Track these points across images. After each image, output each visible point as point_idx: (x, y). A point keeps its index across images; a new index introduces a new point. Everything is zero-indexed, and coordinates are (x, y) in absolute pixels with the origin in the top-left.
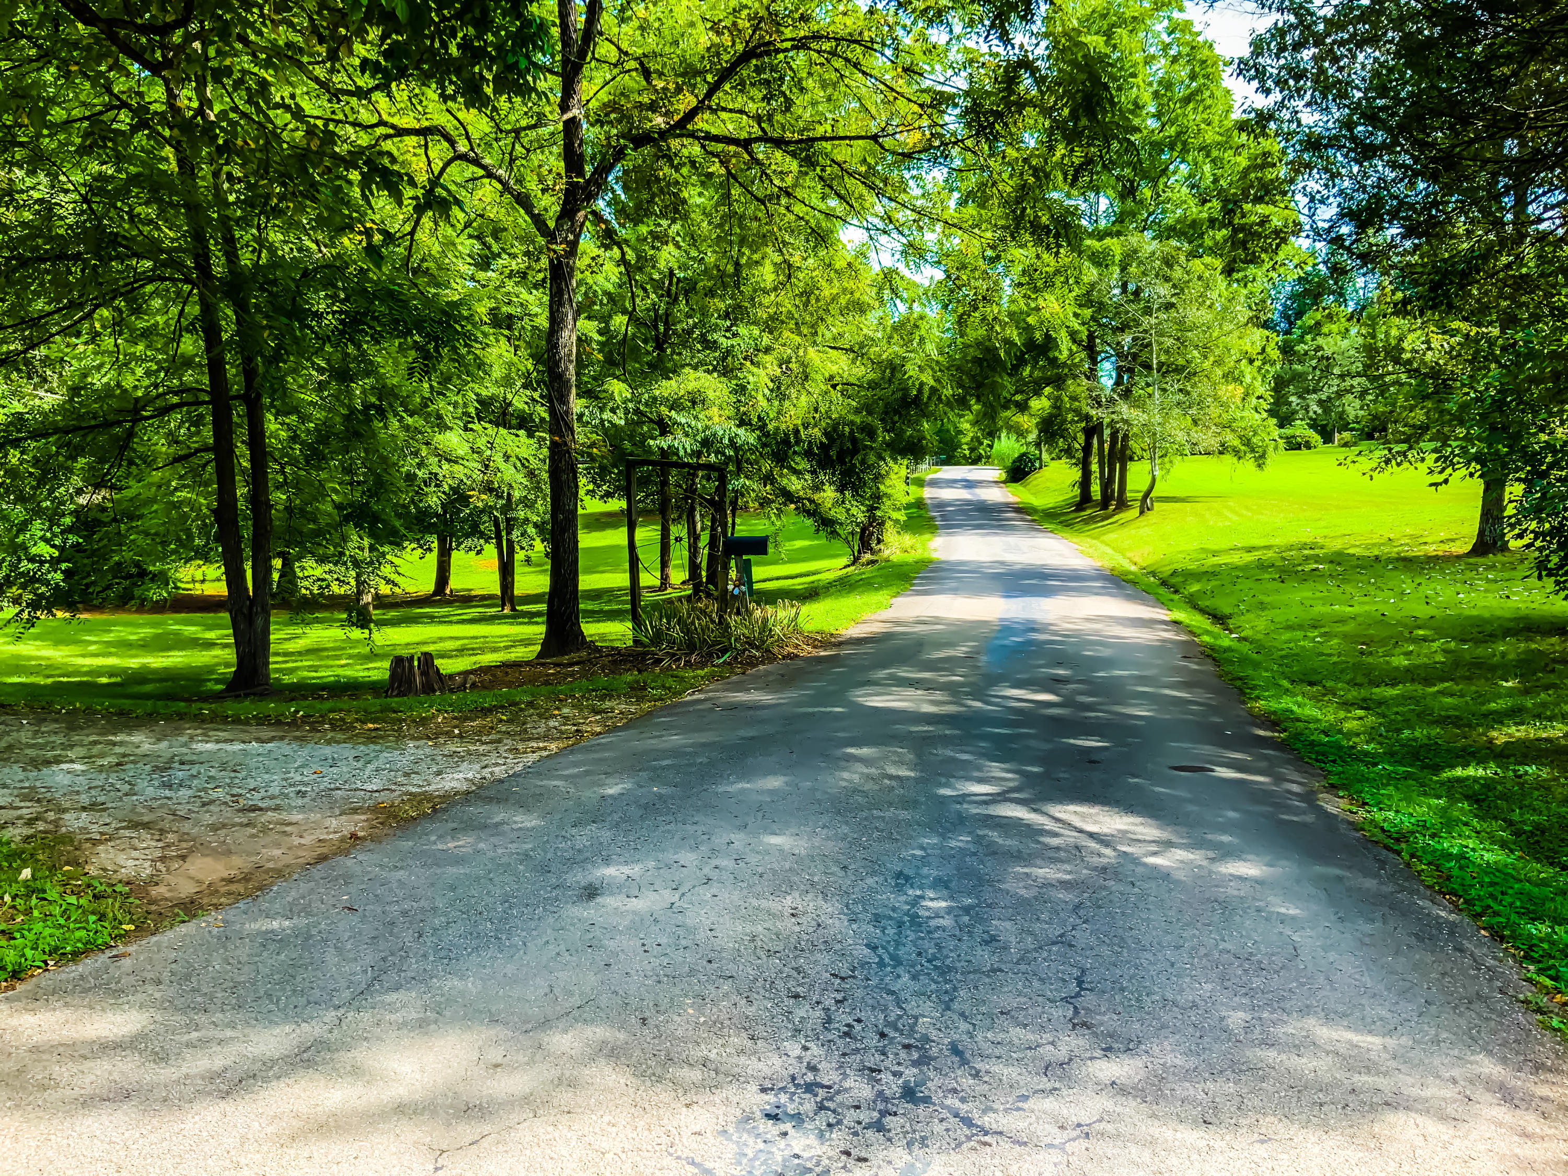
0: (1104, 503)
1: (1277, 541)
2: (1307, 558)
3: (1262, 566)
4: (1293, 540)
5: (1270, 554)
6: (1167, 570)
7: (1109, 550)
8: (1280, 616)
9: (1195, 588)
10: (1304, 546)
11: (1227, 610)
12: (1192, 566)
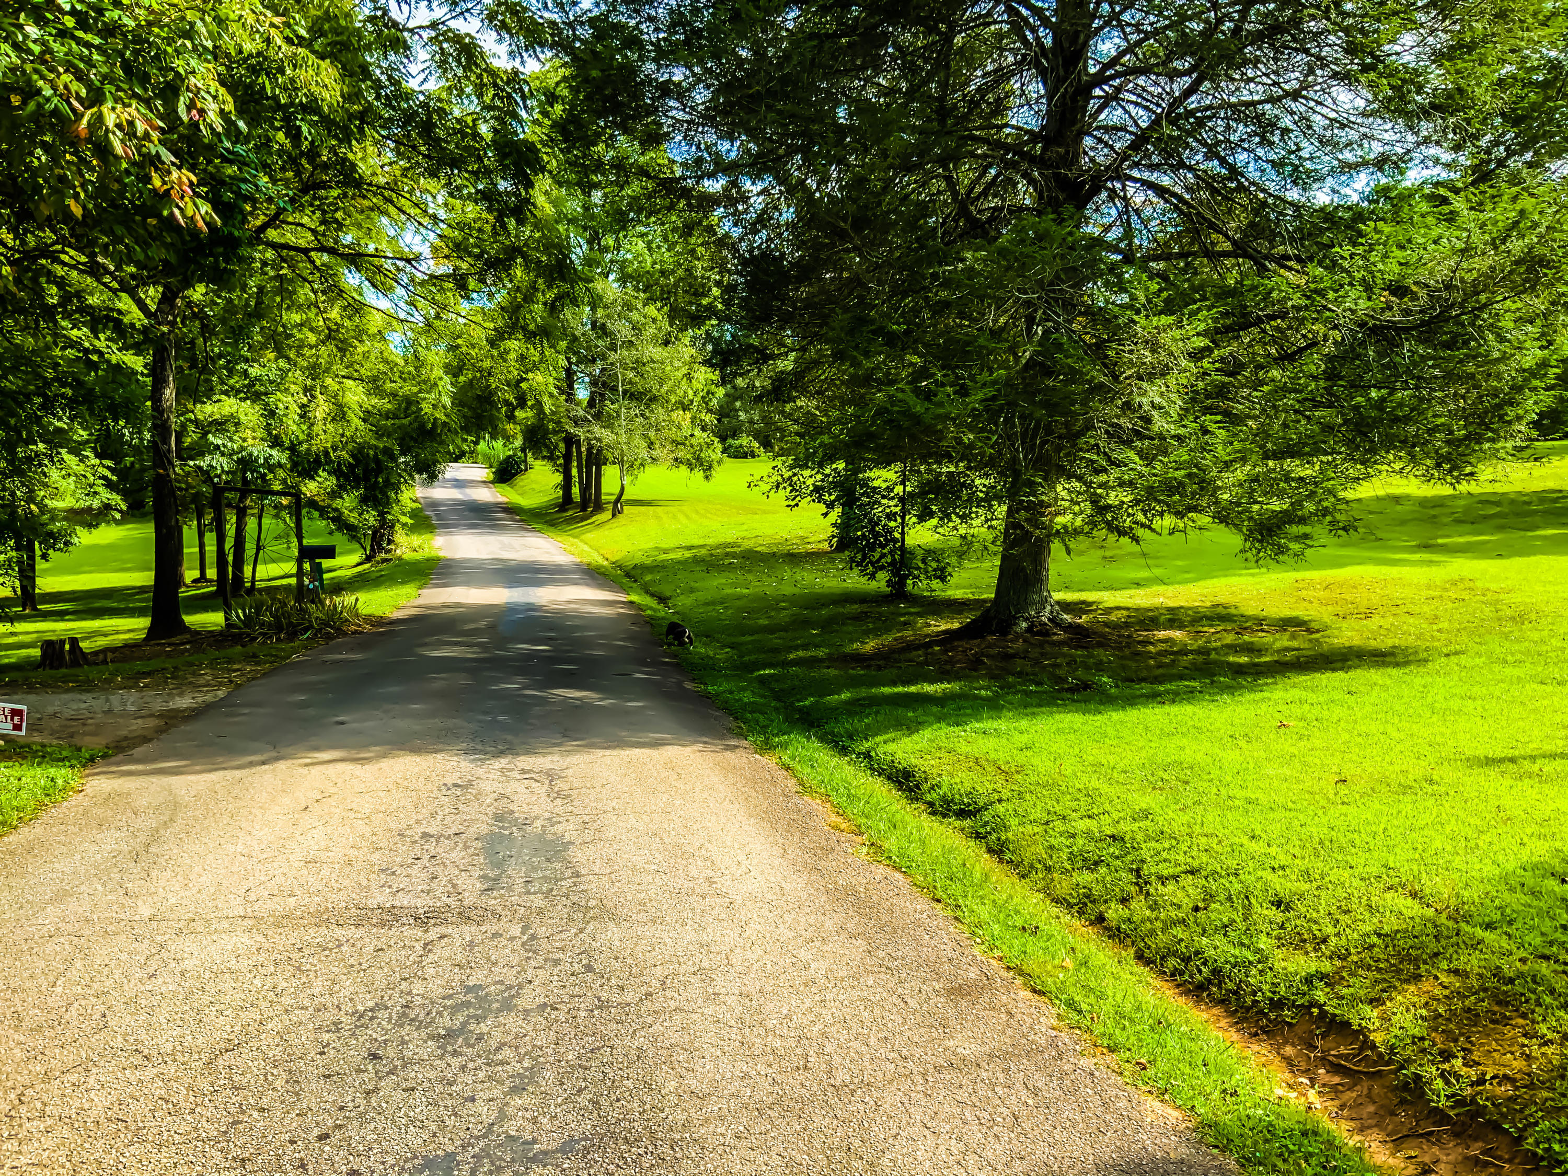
0: (584, 506)
1: (710, 541)
2: (727, 554)
3: (696, 560)
4: (721, 539)
5: (703, 552)
6: (631, 564)
7: (586, 548)
8: (701, 596)
9: (648, 578)
10: (726, 545)
11: (668, 594)
12: (648, 561)
